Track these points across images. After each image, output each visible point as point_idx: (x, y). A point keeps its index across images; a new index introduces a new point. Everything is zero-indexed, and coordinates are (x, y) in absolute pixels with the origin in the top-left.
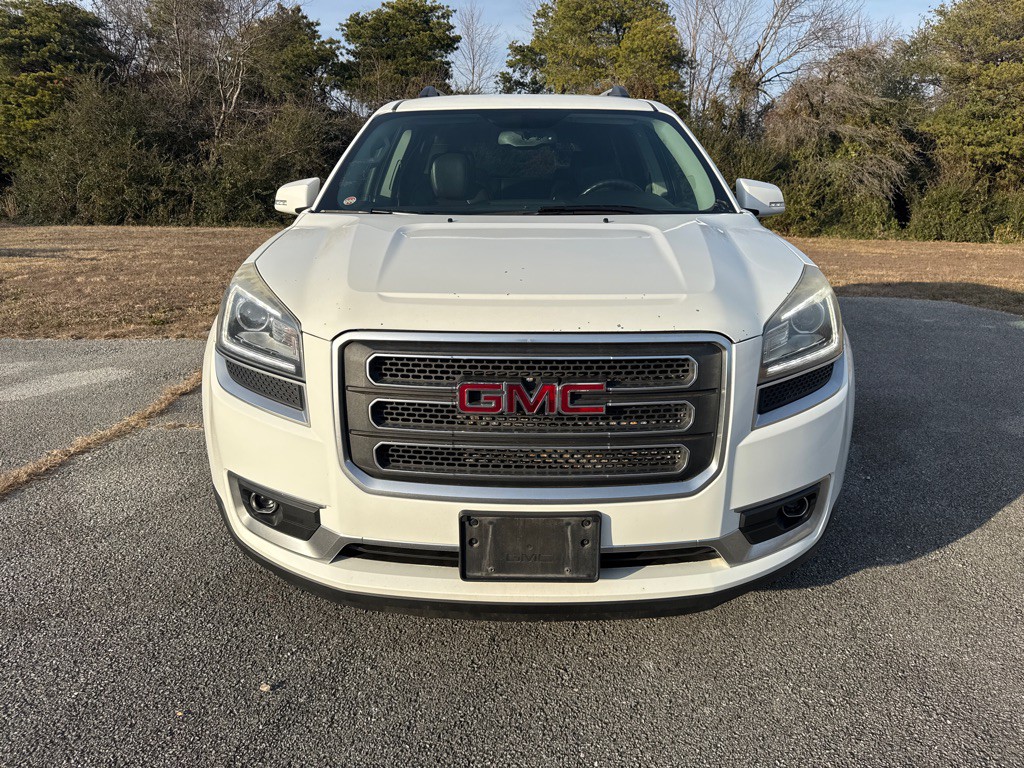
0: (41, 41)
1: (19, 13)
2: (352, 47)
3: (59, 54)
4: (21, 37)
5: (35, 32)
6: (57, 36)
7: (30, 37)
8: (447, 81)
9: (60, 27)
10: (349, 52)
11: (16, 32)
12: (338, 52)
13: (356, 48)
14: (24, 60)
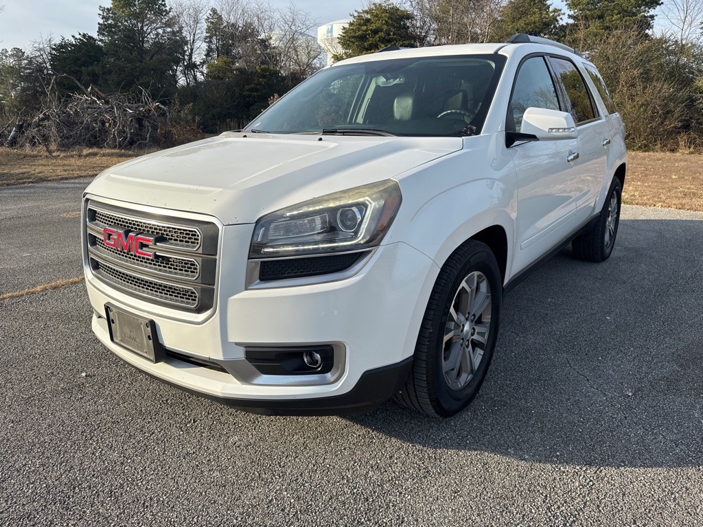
0: (375, 32)
1: (369, 16)
2: (572, 13)
3: (384, 38)
4: (366, 31)
5: (373, 27)
6: (385, 27)
7: (371, 30)
8: (647, 31)
9: (387, 22)
10: (570, 17)
11: (364, 28)
12: (558, 18)
13: (575, 13)
14: (366, 44)
